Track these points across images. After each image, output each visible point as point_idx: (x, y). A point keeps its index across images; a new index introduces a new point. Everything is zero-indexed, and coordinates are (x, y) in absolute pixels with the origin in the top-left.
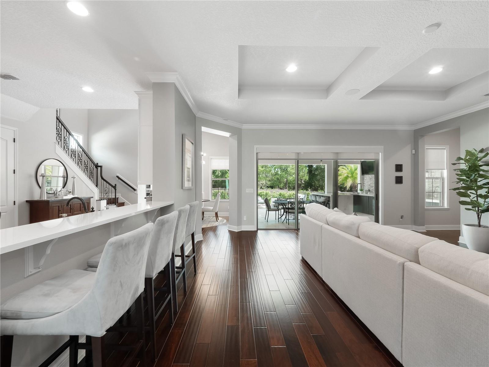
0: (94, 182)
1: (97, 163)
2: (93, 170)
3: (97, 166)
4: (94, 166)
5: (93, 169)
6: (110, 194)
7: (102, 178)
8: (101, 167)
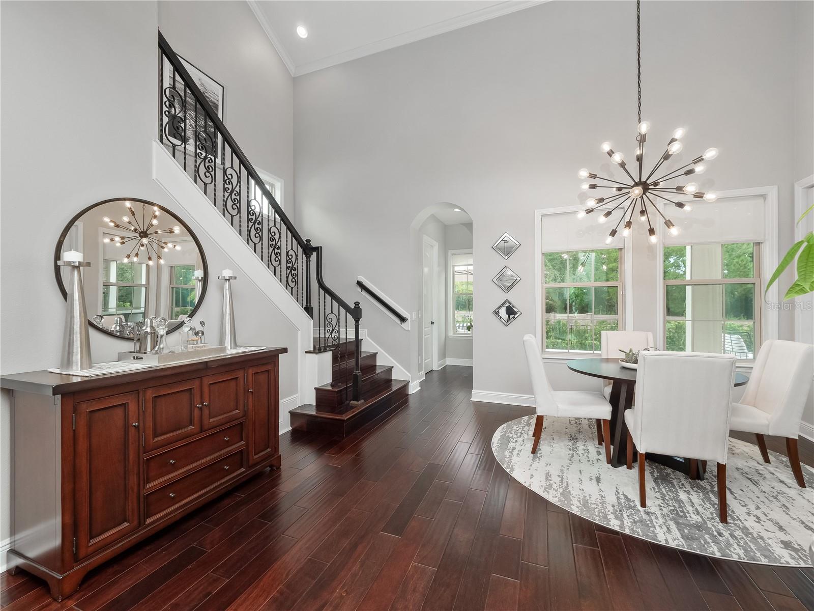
0: (300, 298)
1: (308, 241)
2: (297, 259)
3: (308, 249)
4: (300, 249)
5: (297, 256)
6: (343, 330)
7: (322, 285)
8: (318, 250)
